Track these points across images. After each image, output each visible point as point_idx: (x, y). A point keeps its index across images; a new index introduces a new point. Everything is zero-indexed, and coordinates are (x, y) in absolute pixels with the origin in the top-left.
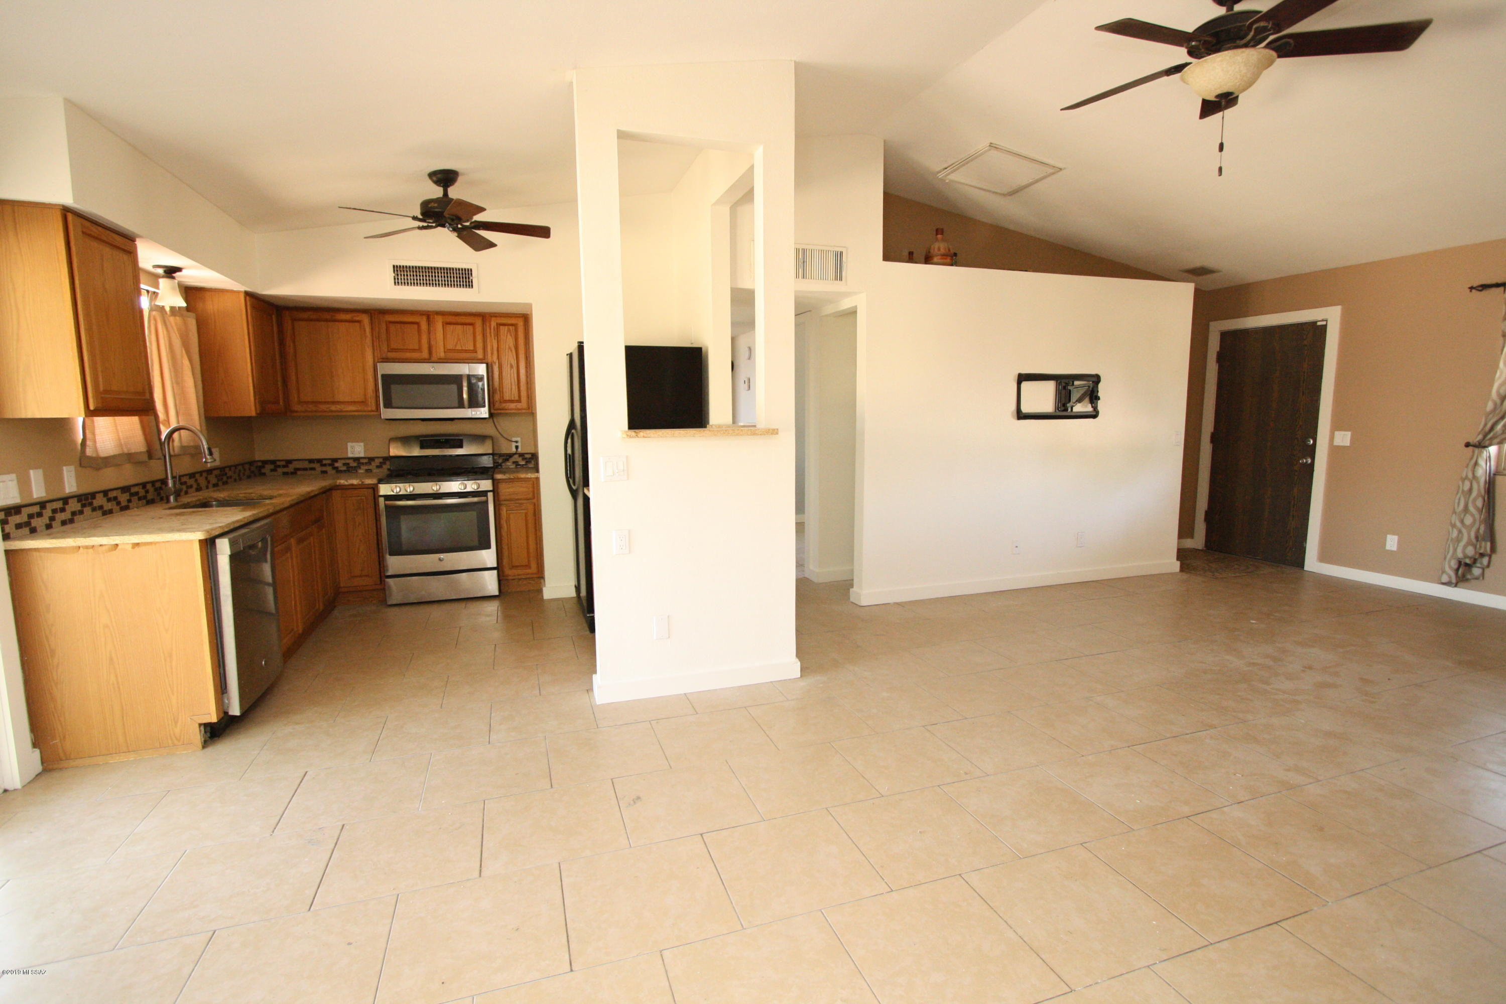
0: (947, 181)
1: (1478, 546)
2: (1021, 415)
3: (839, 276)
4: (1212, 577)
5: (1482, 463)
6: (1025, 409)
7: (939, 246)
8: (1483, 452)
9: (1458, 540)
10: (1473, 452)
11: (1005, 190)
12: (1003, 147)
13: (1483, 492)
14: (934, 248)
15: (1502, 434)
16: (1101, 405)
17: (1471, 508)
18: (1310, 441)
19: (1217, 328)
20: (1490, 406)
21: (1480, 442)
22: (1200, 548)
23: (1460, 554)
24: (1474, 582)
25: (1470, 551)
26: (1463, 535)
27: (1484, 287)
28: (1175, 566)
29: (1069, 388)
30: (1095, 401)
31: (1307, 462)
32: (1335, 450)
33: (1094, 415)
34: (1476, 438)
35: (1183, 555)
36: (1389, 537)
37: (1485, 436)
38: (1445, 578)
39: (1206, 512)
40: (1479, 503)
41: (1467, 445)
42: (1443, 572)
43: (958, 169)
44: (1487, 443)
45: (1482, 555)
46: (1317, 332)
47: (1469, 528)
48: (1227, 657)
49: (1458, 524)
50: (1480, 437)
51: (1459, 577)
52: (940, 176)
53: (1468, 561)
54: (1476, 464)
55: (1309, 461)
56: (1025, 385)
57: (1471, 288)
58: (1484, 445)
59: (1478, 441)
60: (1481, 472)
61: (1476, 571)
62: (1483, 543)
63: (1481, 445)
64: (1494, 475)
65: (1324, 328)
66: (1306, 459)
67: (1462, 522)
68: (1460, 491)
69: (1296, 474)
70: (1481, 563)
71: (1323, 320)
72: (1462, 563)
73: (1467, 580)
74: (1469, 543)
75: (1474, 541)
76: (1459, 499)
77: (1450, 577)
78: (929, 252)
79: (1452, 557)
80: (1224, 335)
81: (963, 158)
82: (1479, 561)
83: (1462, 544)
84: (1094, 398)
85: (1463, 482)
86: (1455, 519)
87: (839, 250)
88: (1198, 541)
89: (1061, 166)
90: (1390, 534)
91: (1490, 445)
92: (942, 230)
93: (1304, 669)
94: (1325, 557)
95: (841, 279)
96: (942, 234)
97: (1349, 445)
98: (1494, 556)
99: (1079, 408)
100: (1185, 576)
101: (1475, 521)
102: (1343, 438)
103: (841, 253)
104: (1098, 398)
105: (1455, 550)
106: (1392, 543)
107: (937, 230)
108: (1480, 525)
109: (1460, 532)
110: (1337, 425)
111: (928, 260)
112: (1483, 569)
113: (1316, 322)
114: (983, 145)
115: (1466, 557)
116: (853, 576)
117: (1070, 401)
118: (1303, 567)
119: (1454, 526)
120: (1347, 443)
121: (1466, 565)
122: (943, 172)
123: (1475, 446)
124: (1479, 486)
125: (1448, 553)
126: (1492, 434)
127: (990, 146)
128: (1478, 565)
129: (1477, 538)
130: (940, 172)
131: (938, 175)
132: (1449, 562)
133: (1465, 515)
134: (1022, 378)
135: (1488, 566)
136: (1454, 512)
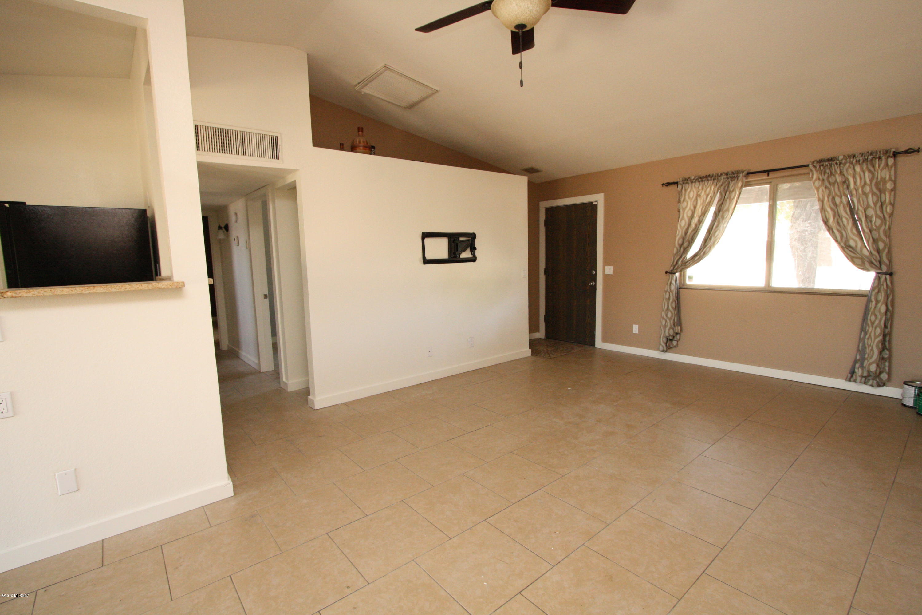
0: (363, 93)
1: (675, 329)
2: (426, 262)
3: (275, 155)
4: (548, 357)
5: (673, 282)
6: (428, 257)
7: (360, 140)
8: (674, 276)
9: (665, 326)
10: (669, 276)
11: (404, 105)
12: (392, 67)
13: (675, 299)
14: (356, 141)
15: (681, 266)
16: (477, 253)
17: (670, 308)
18: (593, 272)
19: (544, 205)
20: (675, 250)
21: (672, 271)
22: (543, 338)
23: (667, 335)
24: (674, 349)
25: (671, 332)
26: (667, 323)
27: (668, 184)
28: (527, 352)
29: (456, 242)
30: (473, 250)
31: (593, 284)
32: (606, 277)
33: (474, 259)
34: (670, 269)
35: (533, 344)
36: (634, 326)
37: (674, 267)
38: (661, 348)
39: (545, 316)
40: (674, 305)
41: (666, 272)
42: (660, 344)
43: (368, 84)
44: (675, 271)
45: (677, 334)
46: (592, 208)
47: (670, 319)
48: (554, 420)
49: (665, 317)
50: (672, 268)
51: (667, 347)
52: (357, 88)
53: (671, 338)
54: (671, 283)
55: (594, 283)
56: (427, 240)
57: (663, 184)
58: (674, 272)
59: (671, 270)
60: (673, 288)
61: (675, 343)
62: (677, 327)
63: (672, 273)
64: (679, 288)
65: (596, 206)
66: (592, 282)
67: (667, 316)
68: (665, 299)
69: (588, 291)
70: (676, 338)
71: (595, 202)
72: (669, 339)
73: (671, 348)
74: (671, 328)
75: (673, 326)
76: (665, 303)
77: (663, 347)
78: (353, 144)
79: (664, 336)
80: (548, 210)
81: (369, 76)
82: (675, 337)
83: (667, 329)
84: (472, 248)
85: (666, 293)
86: (663, 314)
87: (275, 134)
88: (541, 334)
89: (438, 89)
90: (634, 324)
91: (677, 272)
92: (362, 129)
93: (597, 422)
94: (605, 339)
95: (278, 158)
96: (362, 131)
97: (612, 274)
98: (682, 334)
99: (464, 255)
100: (534, 358)
101: (672, 315)
102: (609, 270)
103: (277, 138)
104: (475, 249)
105: (665, 332)
106: (636, 329)
107: (359, 129)
108: (675, 317)
109: (666, 321)
110: (606, 263)
111: (353, 149)
112: (678, 341)
113: (592, 203)
114: (380, 66)
115: (670, 335)
116: (309, 385)
117: (457, 250)
118: (594, 346)
119: (663, 318)
120: (611, 273)
121: (670, 340)
122: (358, 85)
123: (670, 273)
124: (673, 296)
125: (662, 333)
126: (677, 266)
127: (385, 67)
128: (675, 339)
129: (674, 325)
130: (356, 85)
131: (355, 88)
132: (663, 338)
133: (668, 312)
134: (425, 235)
135: (679, 339)
136: (663, 310)
